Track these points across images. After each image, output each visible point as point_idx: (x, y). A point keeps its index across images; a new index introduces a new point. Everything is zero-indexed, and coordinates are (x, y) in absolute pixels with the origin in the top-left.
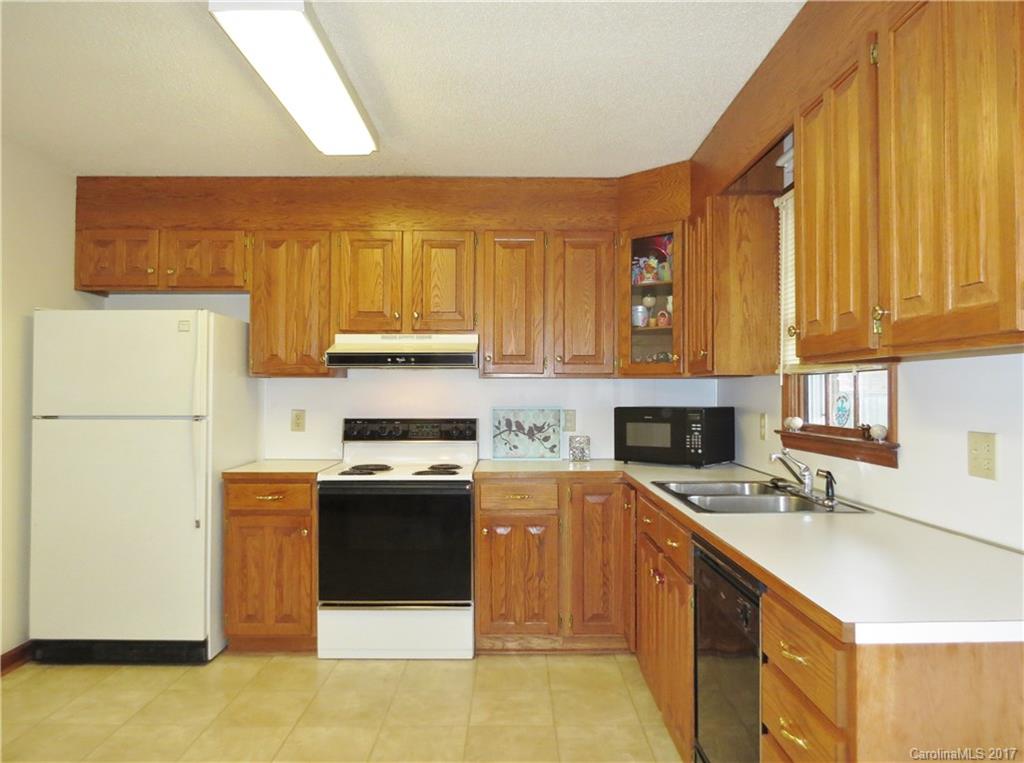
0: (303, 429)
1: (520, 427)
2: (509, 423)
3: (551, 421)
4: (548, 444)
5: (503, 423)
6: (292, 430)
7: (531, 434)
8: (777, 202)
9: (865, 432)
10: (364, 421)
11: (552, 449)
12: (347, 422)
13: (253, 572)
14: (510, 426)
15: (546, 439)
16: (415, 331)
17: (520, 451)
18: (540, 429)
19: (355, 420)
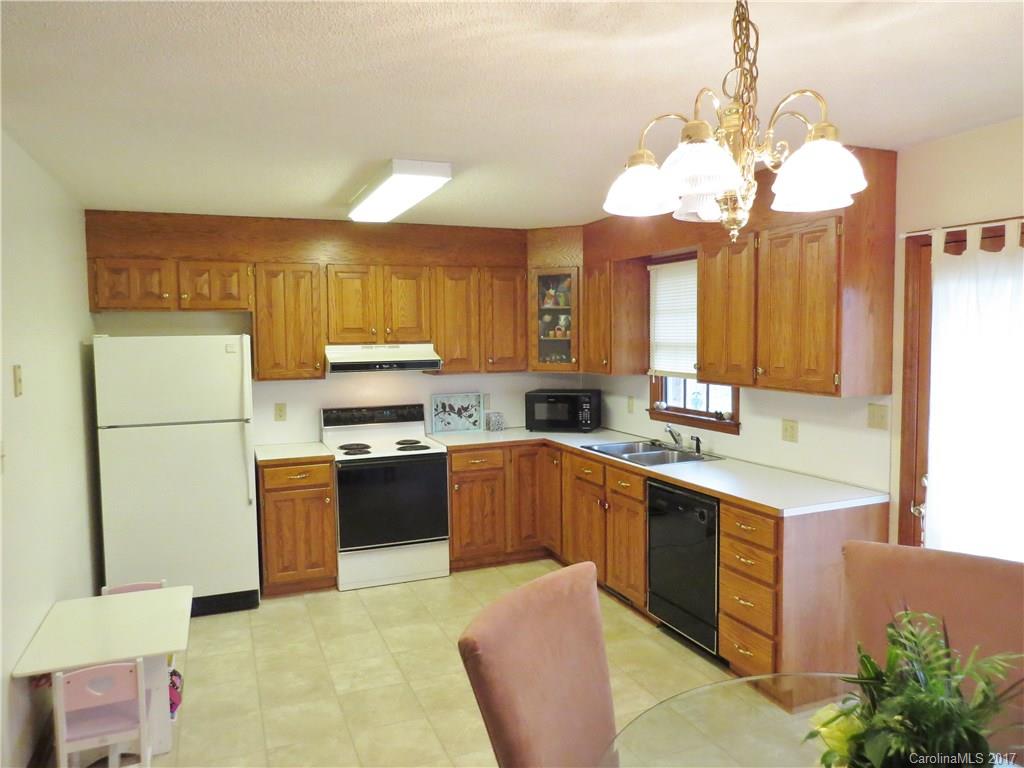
0: (284, 420)
1: (451, 408)
2: (444, 406)
3: (474, 403)
4: (472, 420)
5: (440, 406)
6: (276, 420)
7: (459, 413)
8: (649, 268)
9: (719, 416)
10: (338, 410)
11: (474, 423)
12: (325, 411)
13: (286, 533)
14: (446, 408)
15: (470, 416)
16: (386, 342)
17: (452, 426)
18: (466, 409)
19: (331, 410)
